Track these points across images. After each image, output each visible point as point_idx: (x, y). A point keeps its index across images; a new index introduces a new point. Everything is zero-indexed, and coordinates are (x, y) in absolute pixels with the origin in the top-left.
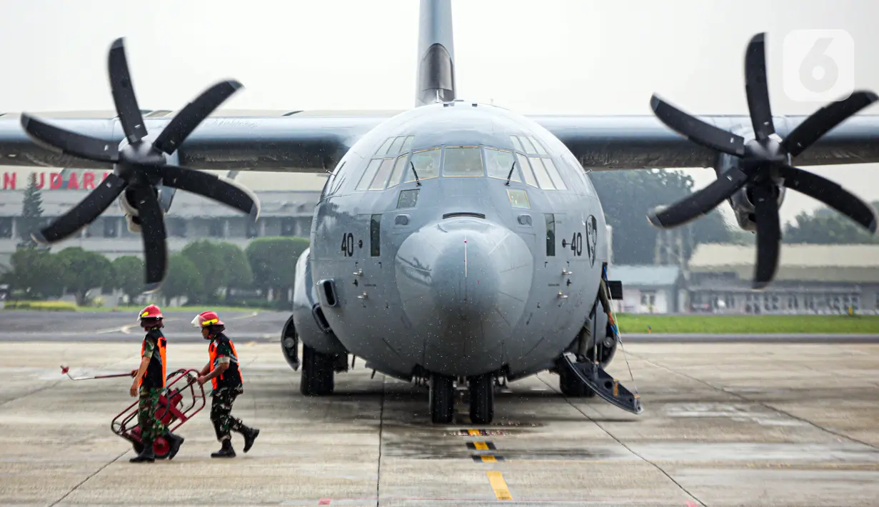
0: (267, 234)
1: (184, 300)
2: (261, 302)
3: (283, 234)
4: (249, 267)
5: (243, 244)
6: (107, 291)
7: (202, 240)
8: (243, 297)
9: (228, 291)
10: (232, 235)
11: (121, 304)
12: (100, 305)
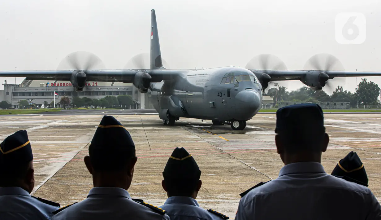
0: (121, 94)
1: (105, 107)
2: (120, 107)
3: (124, 94)
4: (118, 101)
5: (117, 96)
6: (90, 106)
7: (109, 96)
8: (117, 107)
9: (114, 106)
10: (114, 95)
11: (92, 108)
12: (89, 108)
